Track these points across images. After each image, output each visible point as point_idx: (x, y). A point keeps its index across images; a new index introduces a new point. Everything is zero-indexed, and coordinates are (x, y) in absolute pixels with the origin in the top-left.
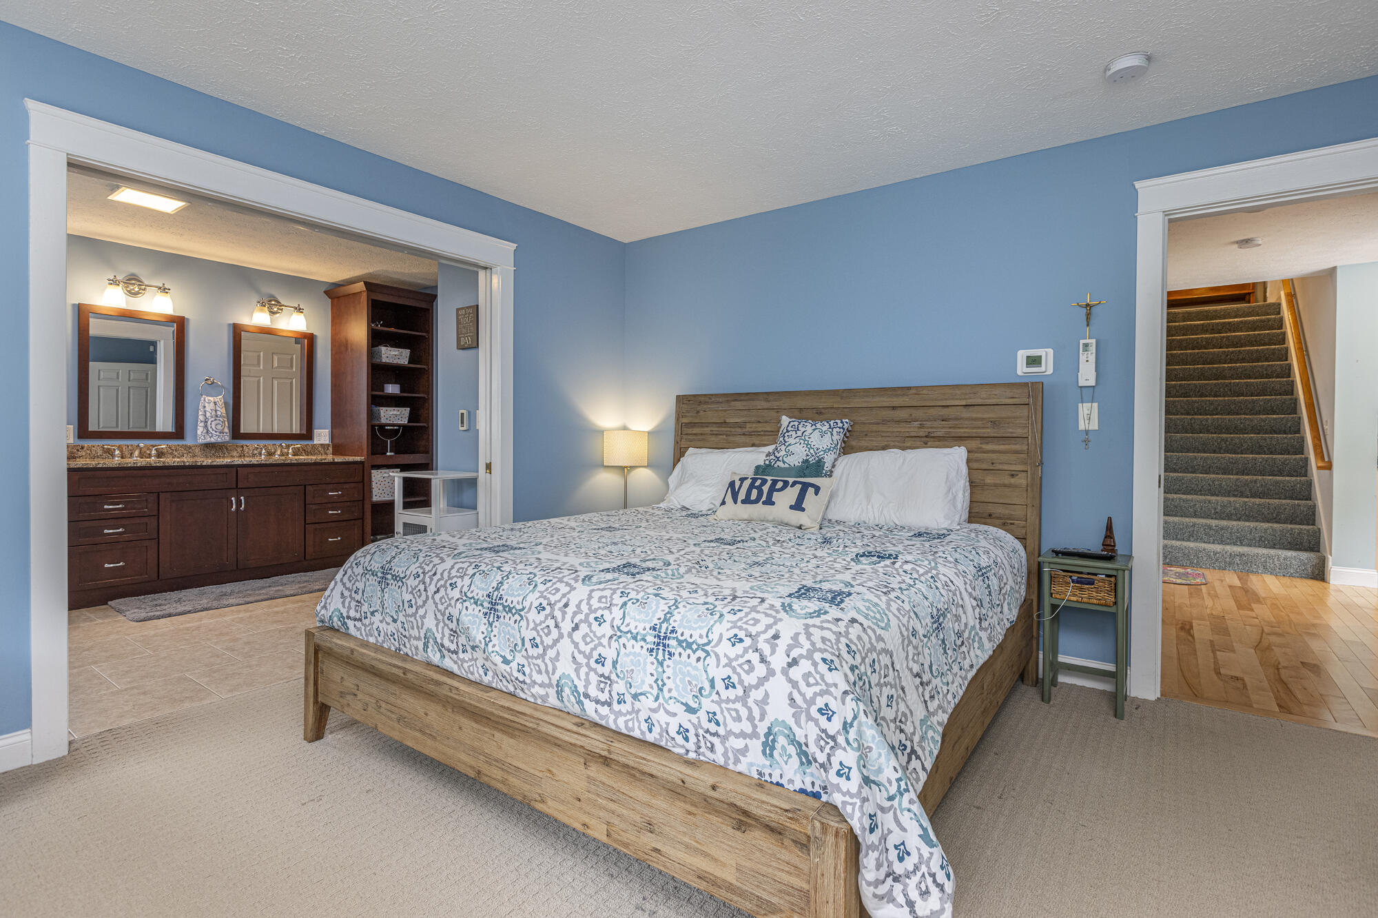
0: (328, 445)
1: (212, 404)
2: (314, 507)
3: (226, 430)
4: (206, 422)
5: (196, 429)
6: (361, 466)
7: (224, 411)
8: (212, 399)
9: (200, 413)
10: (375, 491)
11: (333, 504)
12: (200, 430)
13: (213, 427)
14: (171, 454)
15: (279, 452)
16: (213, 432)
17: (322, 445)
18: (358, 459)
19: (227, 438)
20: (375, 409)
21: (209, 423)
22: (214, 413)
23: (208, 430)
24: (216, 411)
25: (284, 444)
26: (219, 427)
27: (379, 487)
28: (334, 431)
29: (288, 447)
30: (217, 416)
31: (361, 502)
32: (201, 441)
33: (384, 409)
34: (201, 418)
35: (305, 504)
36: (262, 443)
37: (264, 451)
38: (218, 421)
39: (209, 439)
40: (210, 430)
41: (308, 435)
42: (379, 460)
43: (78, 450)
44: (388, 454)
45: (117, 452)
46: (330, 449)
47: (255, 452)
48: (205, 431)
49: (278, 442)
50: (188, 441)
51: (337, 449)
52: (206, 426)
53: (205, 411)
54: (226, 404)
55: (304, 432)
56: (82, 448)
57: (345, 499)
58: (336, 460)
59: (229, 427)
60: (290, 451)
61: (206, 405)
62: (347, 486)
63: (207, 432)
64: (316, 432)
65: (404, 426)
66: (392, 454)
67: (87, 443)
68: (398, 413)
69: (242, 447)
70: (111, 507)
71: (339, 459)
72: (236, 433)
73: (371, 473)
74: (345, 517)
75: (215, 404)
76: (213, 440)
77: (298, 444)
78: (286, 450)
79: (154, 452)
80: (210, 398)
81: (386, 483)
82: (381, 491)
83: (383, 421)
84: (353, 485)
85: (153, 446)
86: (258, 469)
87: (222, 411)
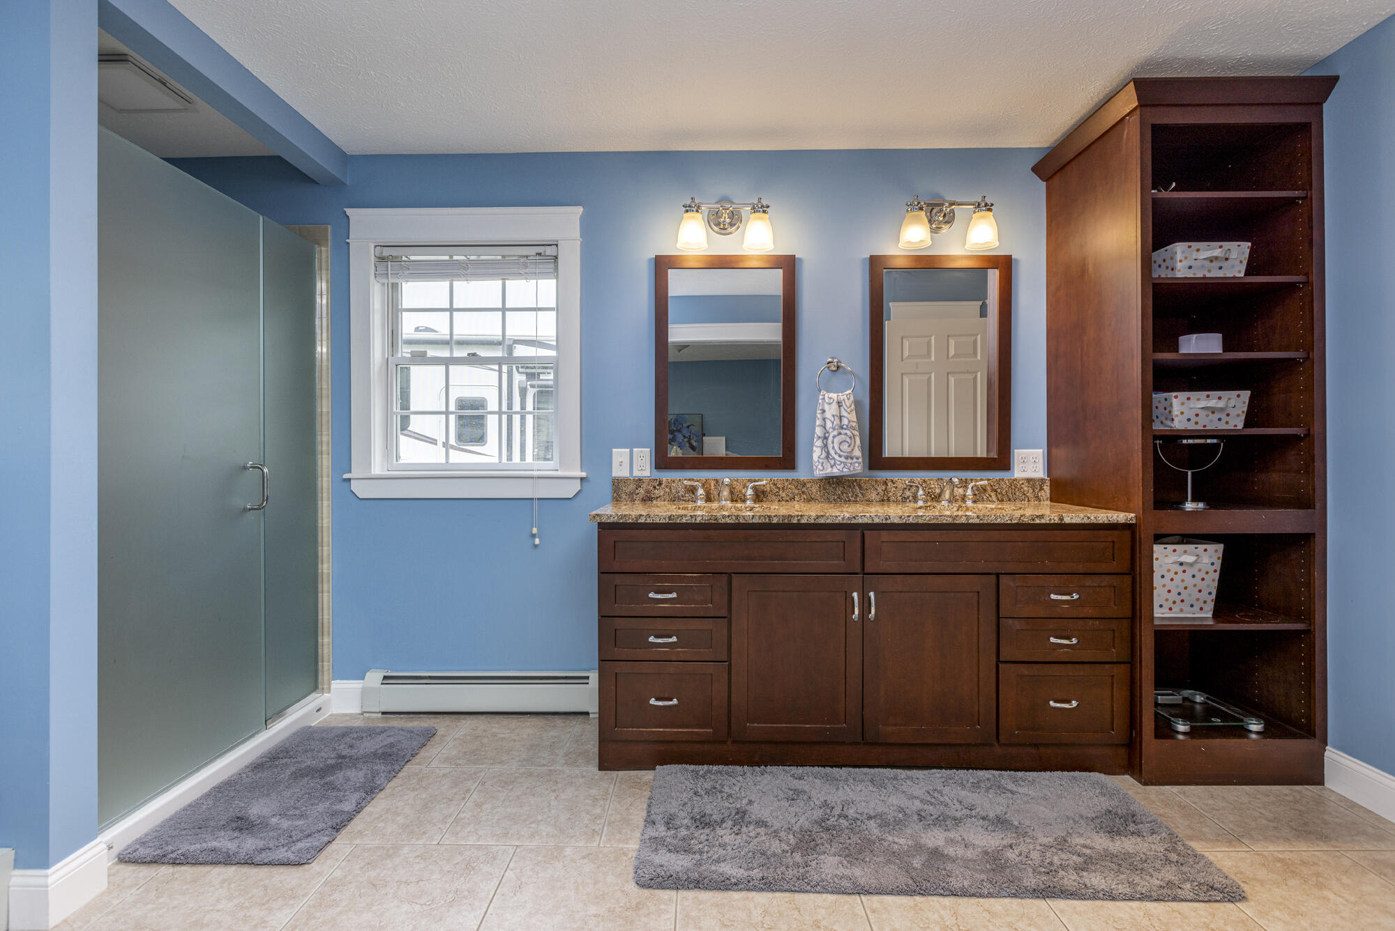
0: (1042, 480)
1: (835, 406)
2: (1017, 625)
3: (857, 453)
4: (826, 438)
5: (811, 452)
6: (1127, 533)
7: (853, 417)
8: (834, 396)
9: (818, 423)
10: (1159, 595)
11: (1061, 621)
12: (817, 453)
13: (836, 448)
14: (777, 495)
15: (947, 495)
16: (836, 457)
17: (1029, 480)
18: (1120, 517)
19: (857, 466)
20: (1158, 397)
21: (830, 439)
22: (837, 421)
23: (828, 453)
24: (841, 418)
25: (956, 480)
26: (845, 447)
27: (1170, 585)
28: (1054, 451)
29: (964, 483)
30: (842, 427)
31: (1126, 623)
32: (819, 473)
33: (1183, 395)
34: (819, 431)
35: (998, 618)
36: (918, 476)
37: (921, 492)
38: (843, 436)
39: (829, 470)
40: (832, 452)
41: (1001, 460)
42: (1169, 521)
43: (655, 487)
44: (1190, 506)
45: (701, 492)
46: (1047, 488)
47: (908, 493)
48: (824, 455)
49: (945, 475)
50: (801, 474)
51: (1062, 490)
52: (826, 446)
53: (824, 419)
54: (857, 404)
55: (994, 455)
56: (660, 484)
57: (1089, 612)
58: (1067, 520)
59: (862, 447)
60: (969, 492)
61: (826, 407)
62: (1088, 582)
63: (827, 457)
64: (1018, 454)
65: (1229, 439)
66: (1201, 505)
67: (666, 476)
68: (1221, 404)
69: (885, 483)
70: (659, 596)
71: (1075, 515)
72: (876, 459)
73: (1152, 552)
74: (1087, 655)
75: (839, 404)
76: (836, 471)
77: (982, 478)
78: (961, 491)
79: (750, 492)
80: (832, 395)
81: (1187, 576)
82: (1173, 596)
83: (1179, 424)
84: (1106, 580)
85: (750, 481)
86: (902, 536)
87: (850, 417)
